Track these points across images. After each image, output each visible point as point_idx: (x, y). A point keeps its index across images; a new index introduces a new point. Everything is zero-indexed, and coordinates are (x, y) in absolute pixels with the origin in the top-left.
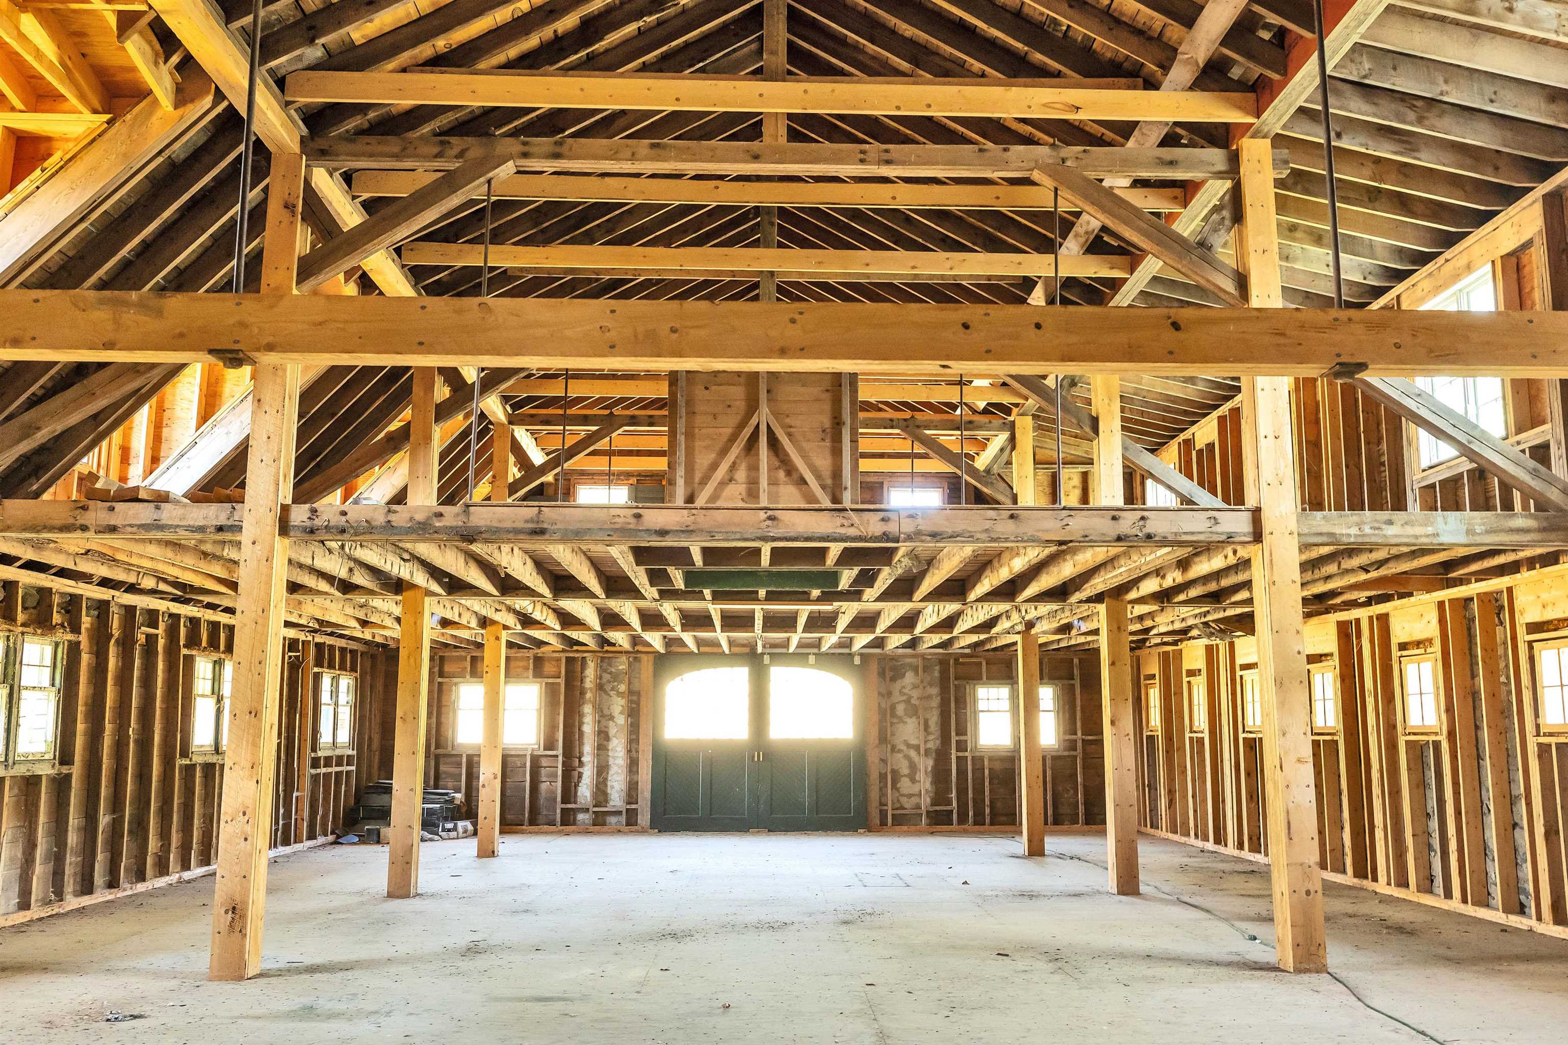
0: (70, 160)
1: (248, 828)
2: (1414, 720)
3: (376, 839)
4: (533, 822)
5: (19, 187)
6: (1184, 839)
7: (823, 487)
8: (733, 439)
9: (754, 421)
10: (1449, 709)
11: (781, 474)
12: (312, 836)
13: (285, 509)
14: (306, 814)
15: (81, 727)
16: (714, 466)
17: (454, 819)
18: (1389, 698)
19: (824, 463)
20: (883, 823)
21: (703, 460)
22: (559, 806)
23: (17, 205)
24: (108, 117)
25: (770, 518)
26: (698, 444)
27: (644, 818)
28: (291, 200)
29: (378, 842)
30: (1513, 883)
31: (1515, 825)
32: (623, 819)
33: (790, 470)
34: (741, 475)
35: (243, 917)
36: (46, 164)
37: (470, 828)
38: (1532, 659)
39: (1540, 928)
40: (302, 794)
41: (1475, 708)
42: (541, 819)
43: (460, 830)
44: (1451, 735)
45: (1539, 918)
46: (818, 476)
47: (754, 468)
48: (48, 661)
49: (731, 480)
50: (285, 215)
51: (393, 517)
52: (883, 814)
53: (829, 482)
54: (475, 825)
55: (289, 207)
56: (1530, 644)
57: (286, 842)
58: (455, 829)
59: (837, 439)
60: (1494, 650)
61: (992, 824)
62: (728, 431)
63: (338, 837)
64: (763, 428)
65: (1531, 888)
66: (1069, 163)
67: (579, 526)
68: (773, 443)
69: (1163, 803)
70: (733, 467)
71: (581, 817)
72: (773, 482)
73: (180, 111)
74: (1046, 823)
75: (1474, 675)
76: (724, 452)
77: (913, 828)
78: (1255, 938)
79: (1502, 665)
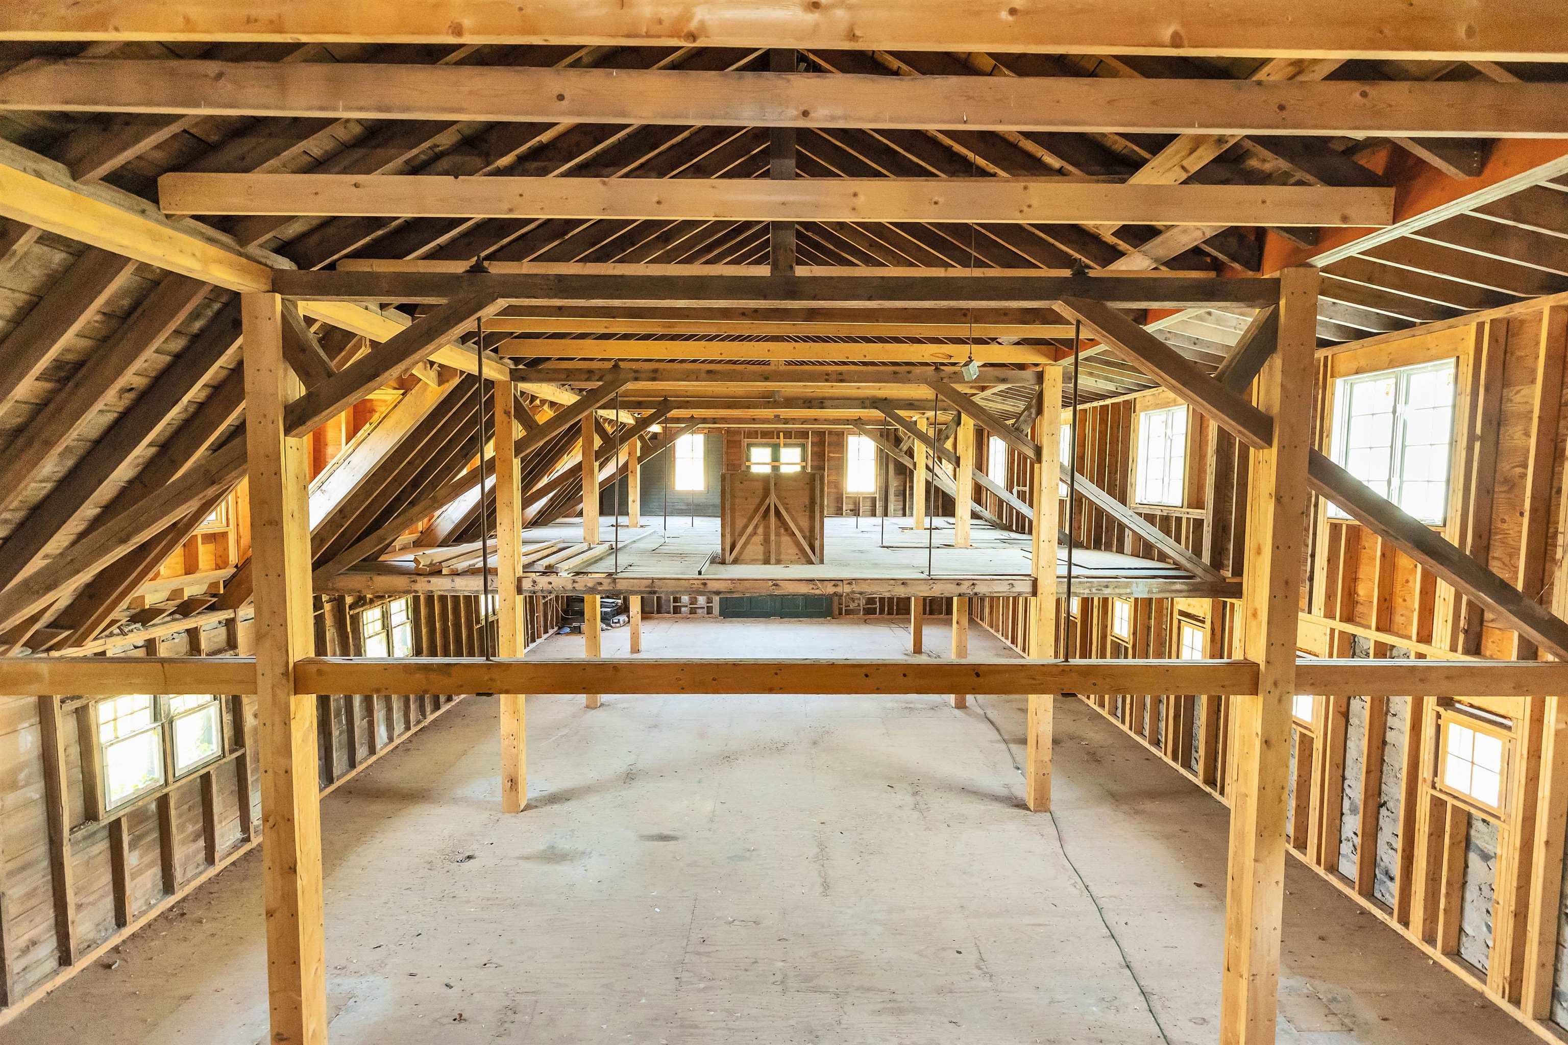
0: (384, 418)
1: (515, 743)
2: (1117, 631)
3: (577, 631)
4: (659, 612)
5: (359, 435)
6: (995, 634)
7: (804, 538)
8: (756, 510)
9: (767, 502)
10: (1135, 633)
11: (782, 530)
12: (546, 632)
13: (519, 580)
14: (542, 623)
15: (424, 631)
16: (746, 527)
17: (618, 614)
18: (1105, 612)
19: (805, 523)
20: (840, 614)
21: (740, 523)
22: (672, 604)
23: (359, 445)
24: (402, 391)
25: (774, 585)
26: (737, 514)
27: (716, 610)
28: (507, 409)
29: (580, 632)
30: (1155, 729)
31: (1160, 701)
32: (705, 610)
33: (787, 529)
34: (760, 530)
35: (516, 784)
36: (371, 421)
37: (627, 619)
38: (1179, 628)
39: (1165, 759)
40: (539, 614)
41: (1148, 634)
42: (663, 611)
43: (621, 622)
44: (1134, 646)
45: (1165, 754)
46: (801, 530)
47: (767, 527)
48: (404, 607)
49: (755, 534)
50: (505, 417)
51: (576, 585)
52: (840, 610)
53: (808, 534)
54: (628, 617)
55: (507, 413)
56: (1179, 621)
57: (533, 641)
58: (619, 622)
59: (812, 511)
60: (1161, 612)
61: (897, 614)
62: (753, 507)
63: (559, 628)
64: (772, 507)
65: (1163, 733)
66: (944, 381)
67: (673, 589)
68: (778, 514)
69: (987, 611)
70: (756, 527)
71: (683, 609)
72: (778, 534)
73: (442, 387)
74: (924, 613)
75: (1150, 618)
76: (751, 519)
77: (855, 616)
78: (1018, 769)
79: (1165, 620)
